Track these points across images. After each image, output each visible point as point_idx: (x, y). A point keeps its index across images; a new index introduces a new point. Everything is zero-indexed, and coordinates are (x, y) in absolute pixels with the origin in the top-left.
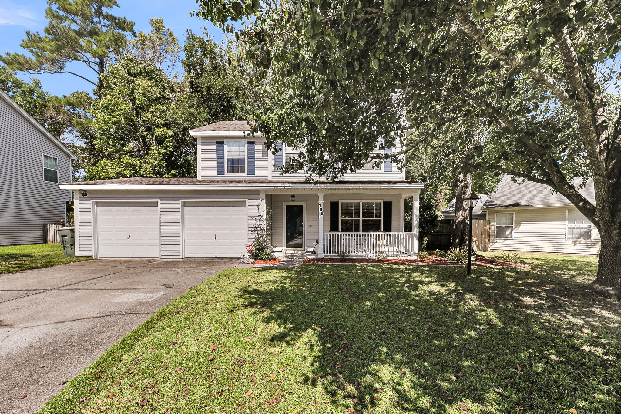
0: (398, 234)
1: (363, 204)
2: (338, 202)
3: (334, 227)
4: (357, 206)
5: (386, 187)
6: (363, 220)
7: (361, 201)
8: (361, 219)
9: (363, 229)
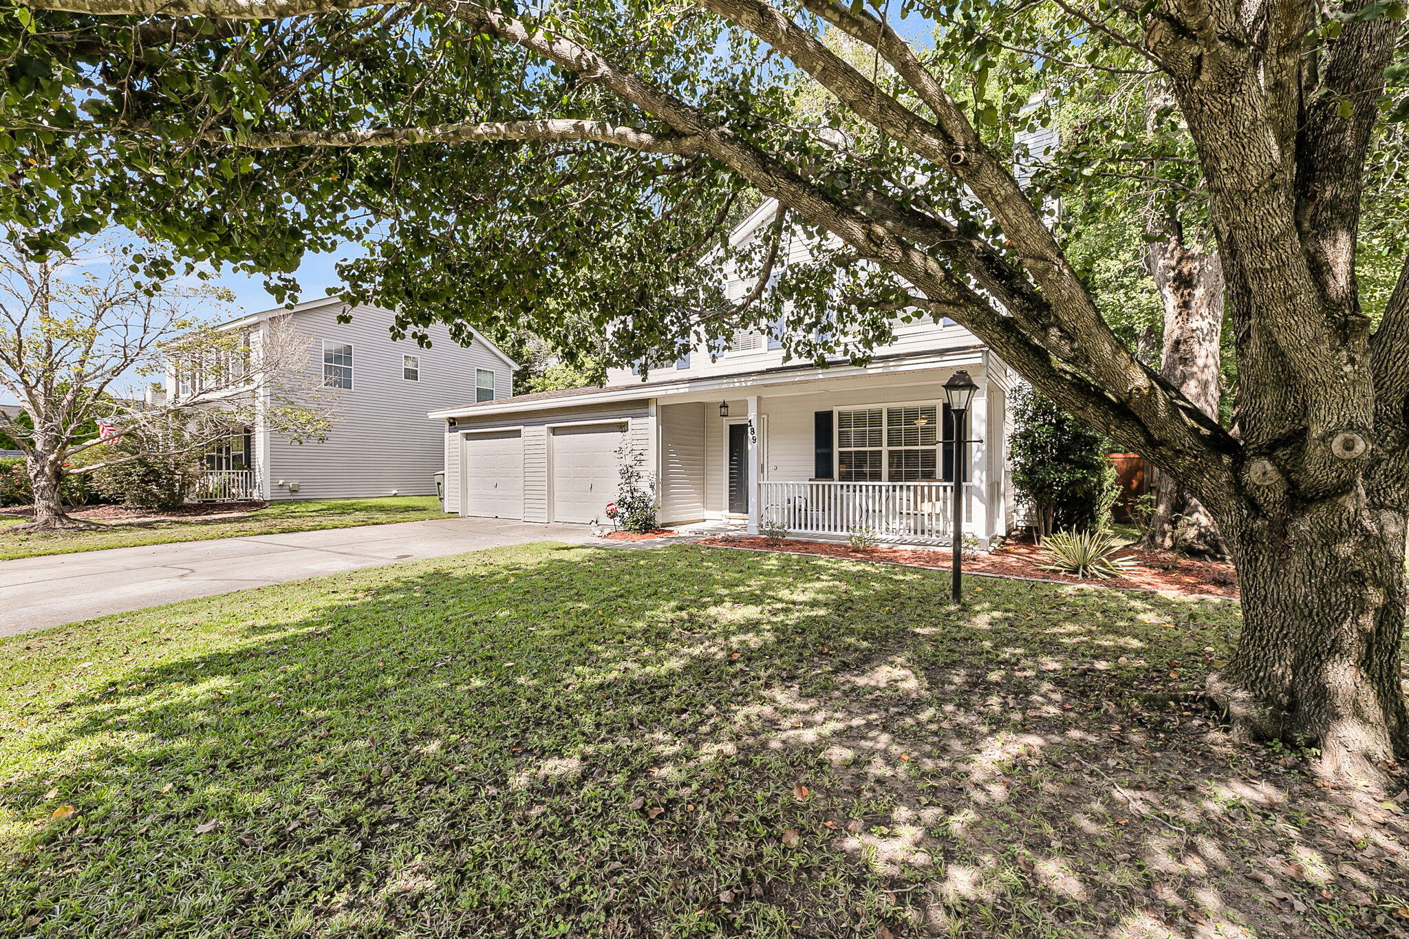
0: (930, 487)
1: (890, 412)
2: (831, 413)
3: (823, 470)
4: (875, 418)
5: (880, 371)
6: (890, 452)
7: (884, 407)
8: (885, 449)
9: (890, 472)
